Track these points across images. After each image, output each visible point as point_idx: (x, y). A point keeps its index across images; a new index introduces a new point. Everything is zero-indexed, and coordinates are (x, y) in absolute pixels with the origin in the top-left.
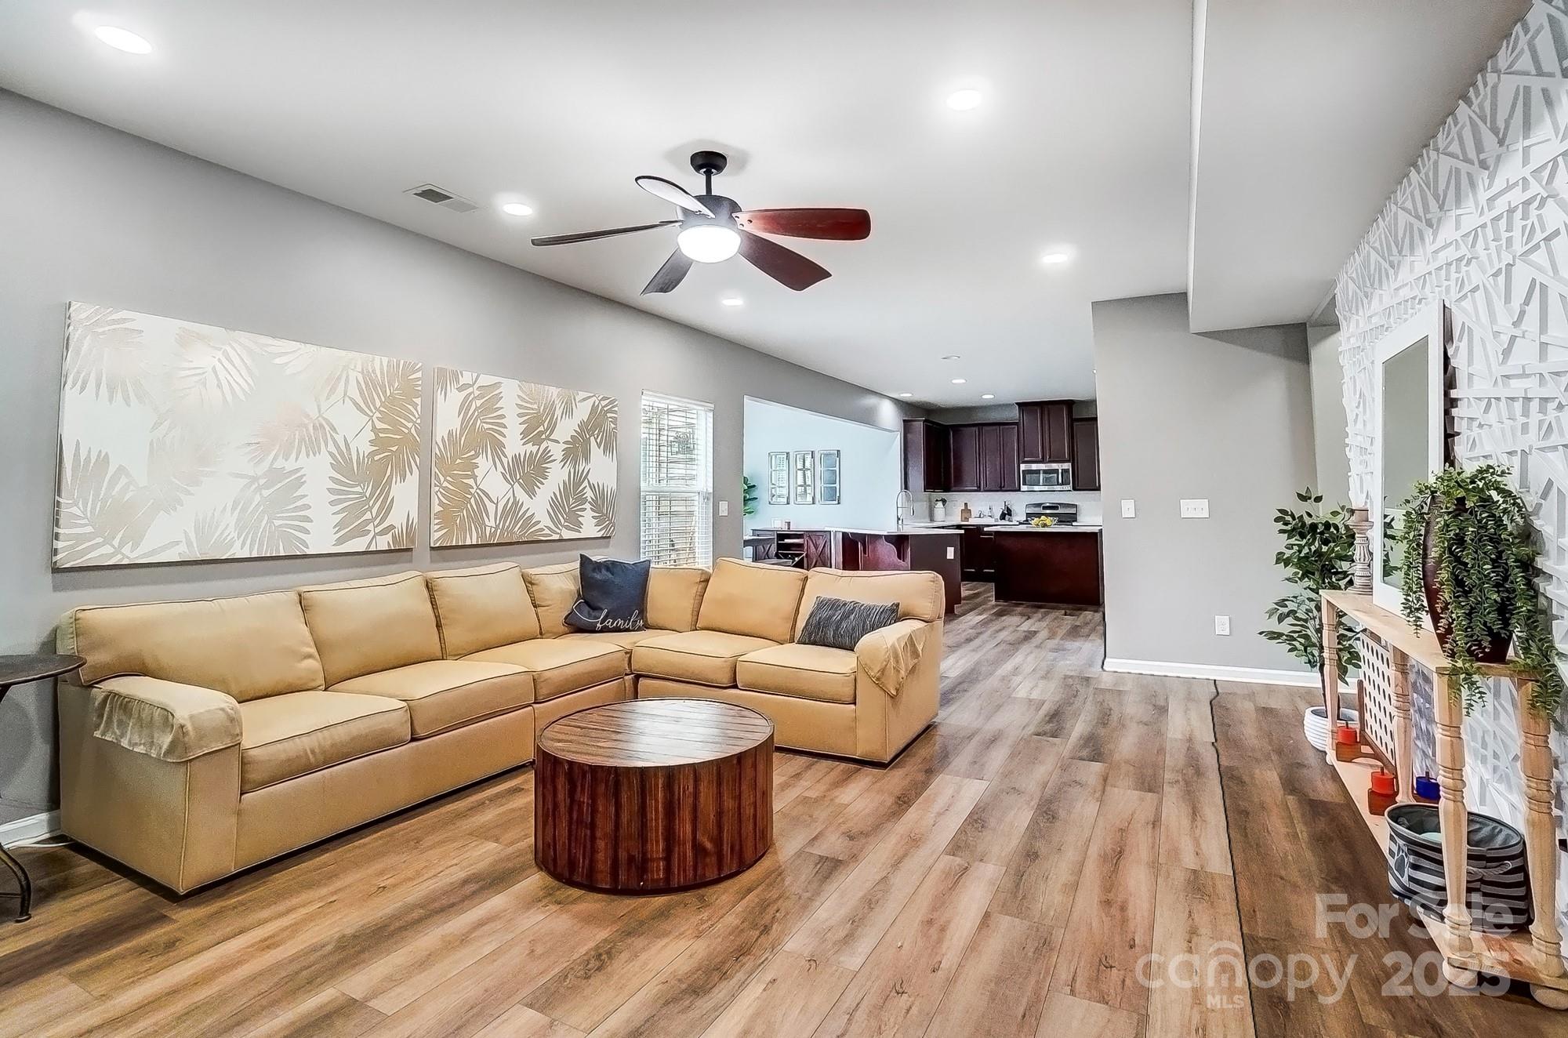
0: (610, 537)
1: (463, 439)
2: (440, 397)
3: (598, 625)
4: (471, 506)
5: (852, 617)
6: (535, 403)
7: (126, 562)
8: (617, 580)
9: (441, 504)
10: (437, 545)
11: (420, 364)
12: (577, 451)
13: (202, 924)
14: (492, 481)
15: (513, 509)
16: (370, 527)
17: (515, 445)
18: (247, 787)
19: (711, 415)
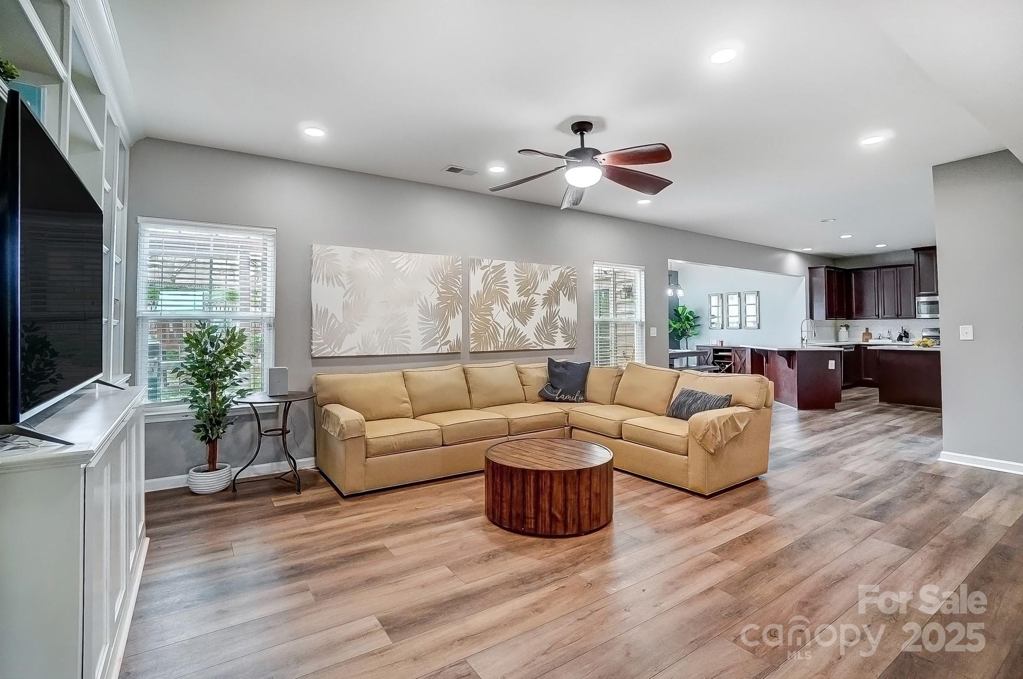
0: (574, 348)
1: (485, 295)
2: (472, 274)
3: (557, 398)
4: (490, 330)
5: (699, 402)
6: (525, 273)
7: (336, 355)
8: (568, 373)
9: (474, 329)
10: (473, 351)
11: (461, 257)
12: (551, 299)
13: (348, 508)
14: (501, 317)
15: (513, 332)
16: (438, 341)
17: (514, 297)
18: (368, 456)
19: (643, 273)
